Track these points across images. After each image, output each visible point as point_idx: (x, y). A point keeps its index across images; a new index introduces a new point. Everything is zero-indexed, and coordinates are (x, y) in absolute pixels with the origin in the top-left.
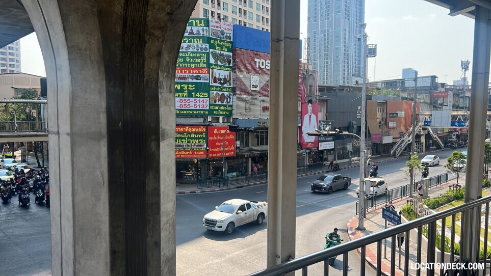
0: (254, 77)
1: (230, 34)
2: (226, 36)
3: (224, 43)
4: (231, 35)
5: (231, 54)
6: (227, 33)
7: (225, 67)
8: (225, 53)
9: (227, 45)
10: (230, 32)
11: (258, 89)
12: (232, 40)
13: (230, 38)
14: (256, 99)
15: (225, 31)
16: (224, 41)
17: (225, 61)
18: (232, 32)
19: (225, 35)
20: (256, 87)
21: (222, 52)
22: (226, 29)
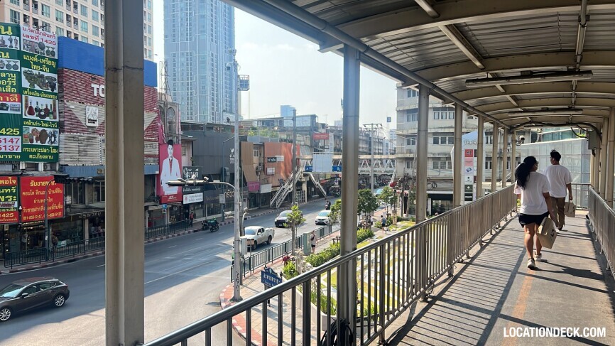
0: (91, 108)
1: (53, 48)
2: (48, 51)
3: (44, 61)
4: (56, 51)
5: (55, 76)
6: (48, 47)
7: (46, 93)
8: (46, 74)
9: (49, 63)
10: (53, 46)
11: (96, 125)
12: (56, 57)
14: (95, 138)
15: (46, 44)
16: (44, 58)
17: (46, 85)
18: (56, 46)
19: (46, 49)
20: (94, 121)
21: (42, 73)
22: (46, 41)
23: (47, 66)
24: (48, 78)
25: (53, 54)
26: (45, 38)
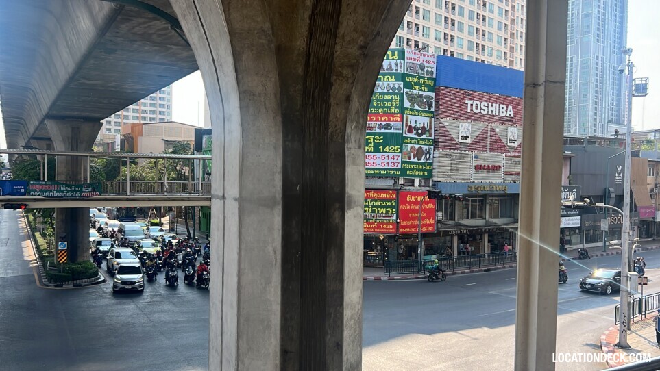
0: (464, 124)
1: (432, 68)
2: (427, 71)
3: (423, 81)
4: (434, 70)
5: (433, 95)
7: (424, 111)
8: (425, 94)
9: (428, 82)
10: (431, 65)
11: (469, 141)
12: (434, 77)
13: (431, 73)
14: (467, 154)
15: (426, 65)
16: (423, 78)
17: (424, 104)
18: (435, 66)
19: (426, 69)
20: (466, 138)
21: (421, 93)
22: (426, 62)
23: (426, 86)
24: (426, 97)
26: (425, 59)
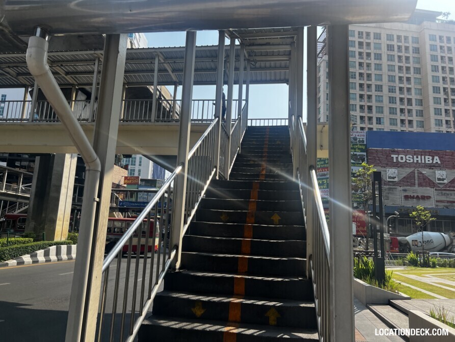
0: (390, 170)
5: (365, 154)
6: (360, 139)
7: (358, 164)
8: (358, 153)
9: (360, 147)
10: (362, 137)
11: (396, 180)
12: (365, 143)
14: (396, 188)
15: (358, 137)
16: (357, 145)
17: (359, 159)
18: (365, 137)
20: (394, 178)
23: (359, 149)
24: (359, 155)
25: (363, 141)
26: (357, 134)
